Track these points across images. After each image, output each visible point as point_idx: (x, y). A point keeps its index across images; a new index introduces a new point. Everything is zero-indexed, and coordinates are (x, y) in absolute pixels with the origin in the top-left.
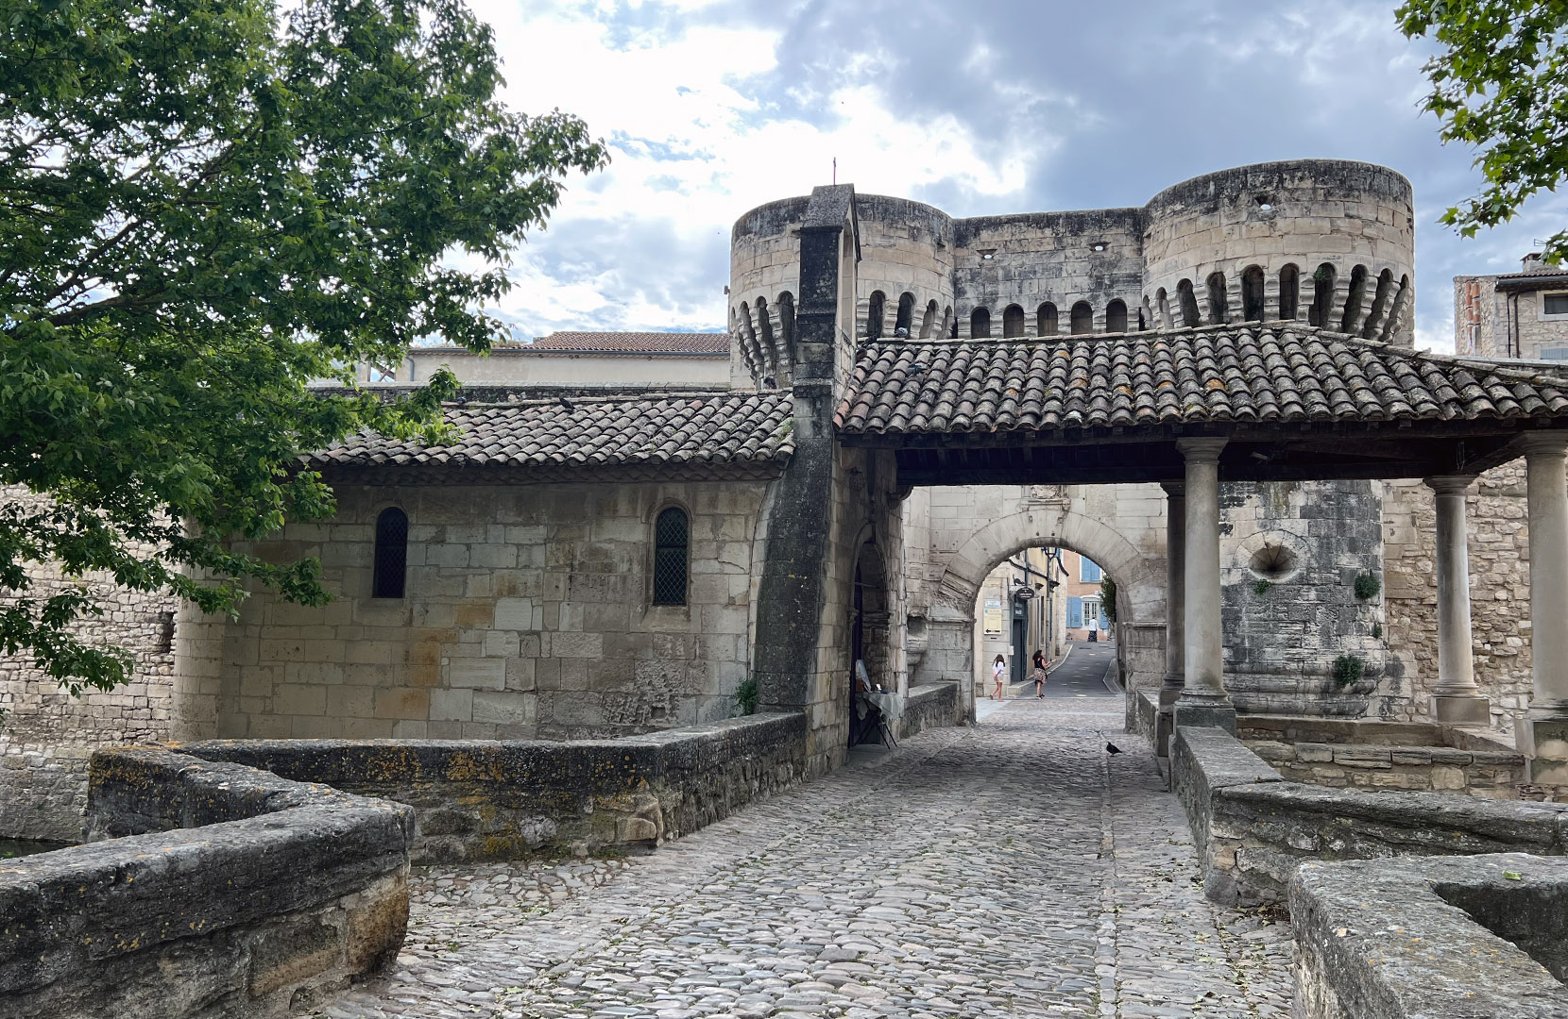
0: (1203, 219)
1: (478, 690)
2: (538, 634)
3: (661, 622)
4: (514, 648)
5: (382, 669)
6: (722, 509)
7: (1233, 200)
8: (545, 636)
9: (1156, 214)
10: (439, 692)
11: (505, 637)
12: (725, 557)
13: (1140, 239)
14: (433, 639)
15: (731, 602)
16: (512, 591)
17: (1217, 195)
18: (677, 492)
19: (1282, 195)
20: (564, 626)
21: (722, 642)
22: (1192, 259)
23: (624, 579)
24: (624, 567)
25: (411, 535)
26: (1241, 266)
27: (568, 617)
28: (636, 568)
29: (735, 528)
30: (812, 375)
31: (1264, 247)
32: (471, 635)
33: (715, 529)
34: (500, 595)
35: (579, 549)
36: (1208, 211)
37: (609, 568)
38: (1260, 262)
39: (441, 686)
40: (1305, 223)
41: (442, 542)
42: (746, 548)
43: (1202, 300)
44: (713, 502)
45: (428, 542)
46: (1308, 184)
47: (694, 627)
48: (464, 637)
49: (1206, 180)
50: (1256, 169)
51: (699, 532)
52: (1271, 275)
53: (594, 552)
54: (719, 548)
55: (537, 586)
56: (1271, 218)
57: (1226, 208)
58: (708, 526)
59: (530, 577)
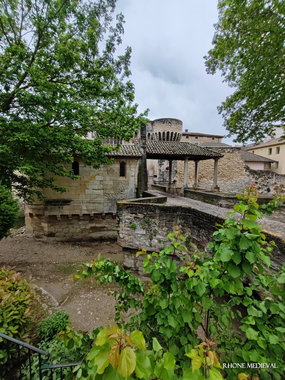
0: (162, 124)
1: (93, 189)
2: (103, 181)
3: (122, 179)
4: (99, 183)
5: (76, 187)
6: (131, 163)
7: (166, 122)
8: (104, 181)
9: (155, 122)
10: (87, 190)
11: (97, 181)
12: (131, 170)
13: (152, 125)
14: (85, 182)
15: (132, 176)
16: (98, 175)
17: (164, 121)
18: (124, 160)
19: (172, 123)
20: (107, 179)
21: (131, 182)
22: (161, 129)
23: (116, 173)
24: (116, 171)
25: (80, 166)
26: (167, 131)
27: (108, 178)
28: (118, 171)
29: (133, 166)
30: (143, 145)
31: (170, 129)
32: (92, 181)
33: (130, 166)
34: (96, 175)
35: (109, 168)
36: (163, 123)
37: (114, 171)
38: (169, 131)
39: (87, 189)
40: (174, 127)
41: (86, 167)
42: (134, 168)
43: (162, 135)
44: (129, 162)
45: (83, 167)
46: (175, 122)
47: (127, 180)
48: (90, 181)
49: (163, 119)
50: (169, 119)
51: (127, 166)
52: (170, 133)
53: (111, 169)
54: (130, 169)
55: (102, 174)
56: (170, 126)
57: (165, 123)
58: (129, 165)
59: (101, 172)
